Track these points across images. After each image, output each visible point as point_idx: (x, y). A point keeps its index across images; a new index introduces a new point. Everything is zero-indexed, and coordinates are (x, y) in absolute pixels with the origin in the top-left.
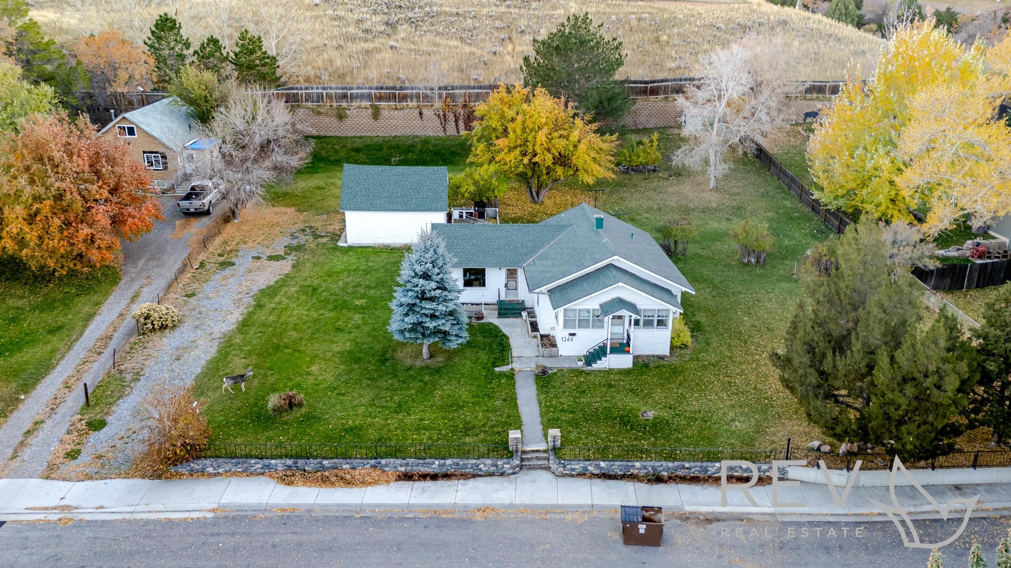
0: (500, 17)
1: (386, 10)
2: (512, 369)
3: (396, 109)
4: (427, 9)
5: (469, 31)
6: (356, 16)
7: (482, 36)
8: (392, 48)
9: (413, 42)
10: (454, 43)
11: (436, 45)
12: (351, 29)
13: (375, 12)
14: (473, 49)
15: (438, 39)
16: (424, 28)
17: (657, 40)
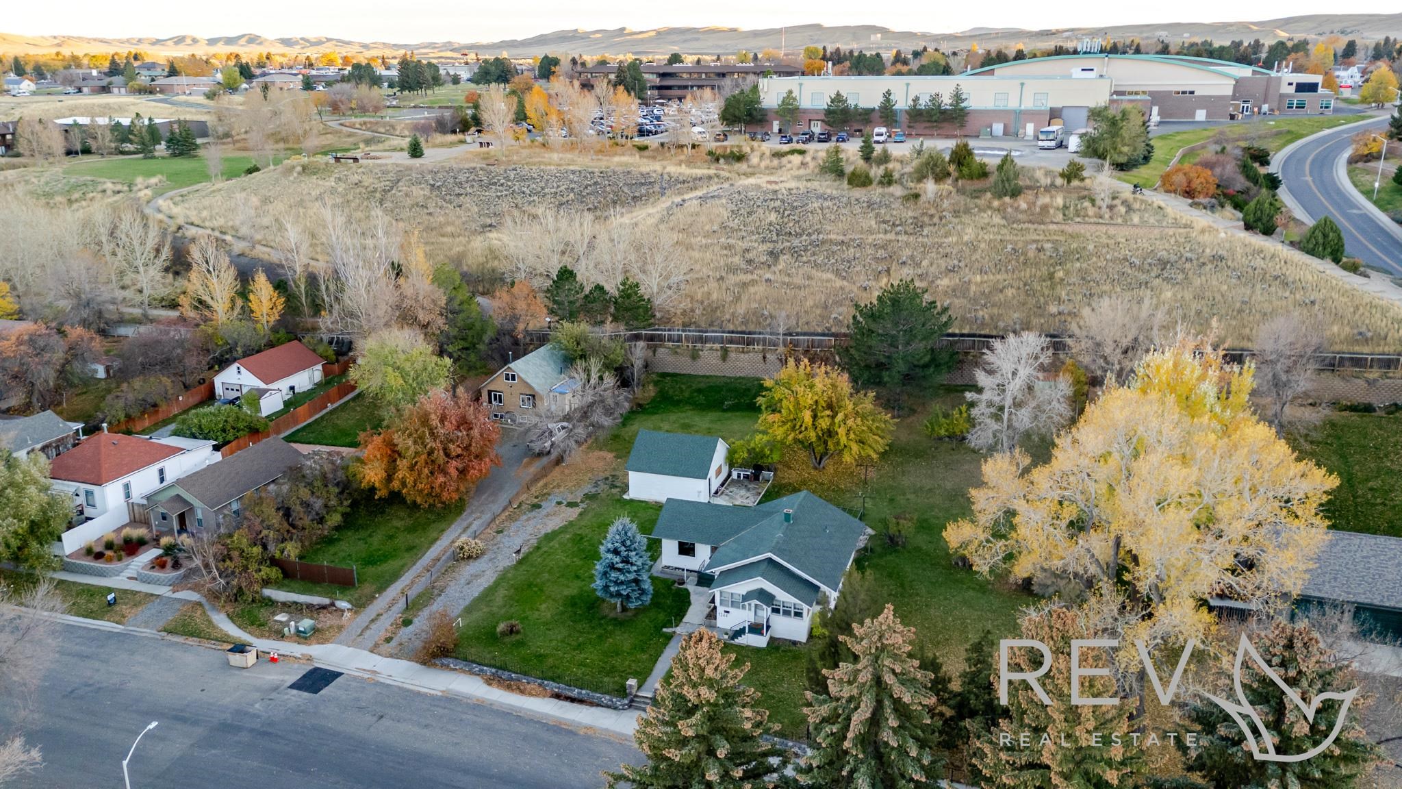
0: (884, 247)
1: (775, 238)
2: (674, 632)
3: (743, 352)
4: (814, 237)
5: (848, 262)
6: (745, 245)
7: (858, 268)
8: (768, 280)
9: (789, 275)
10: (830, 276)
11: (810, 278)
12: (737, 260)
13: (764, 241)
14: (845, 283)
15: (814, 272)
16: (804, 258)
17: (1051, 276)
